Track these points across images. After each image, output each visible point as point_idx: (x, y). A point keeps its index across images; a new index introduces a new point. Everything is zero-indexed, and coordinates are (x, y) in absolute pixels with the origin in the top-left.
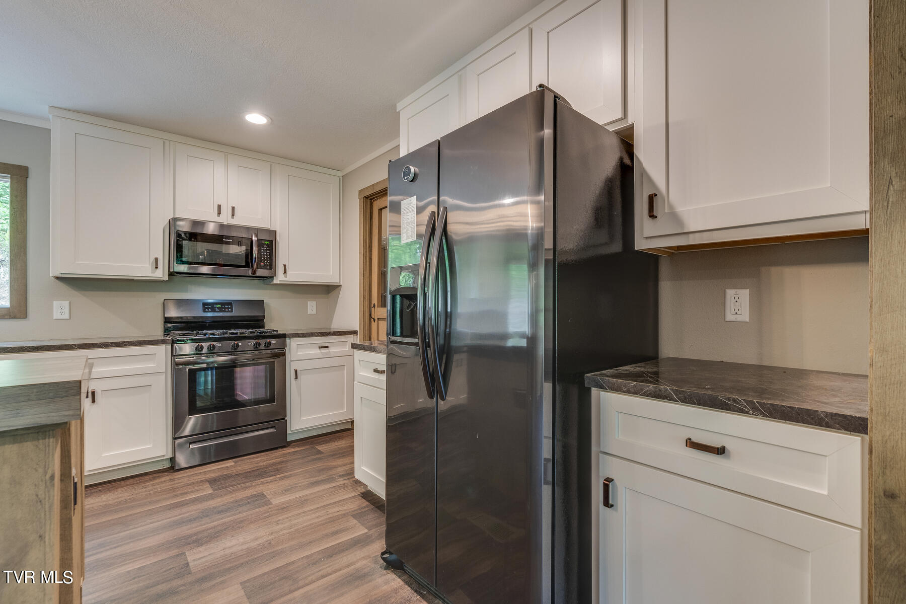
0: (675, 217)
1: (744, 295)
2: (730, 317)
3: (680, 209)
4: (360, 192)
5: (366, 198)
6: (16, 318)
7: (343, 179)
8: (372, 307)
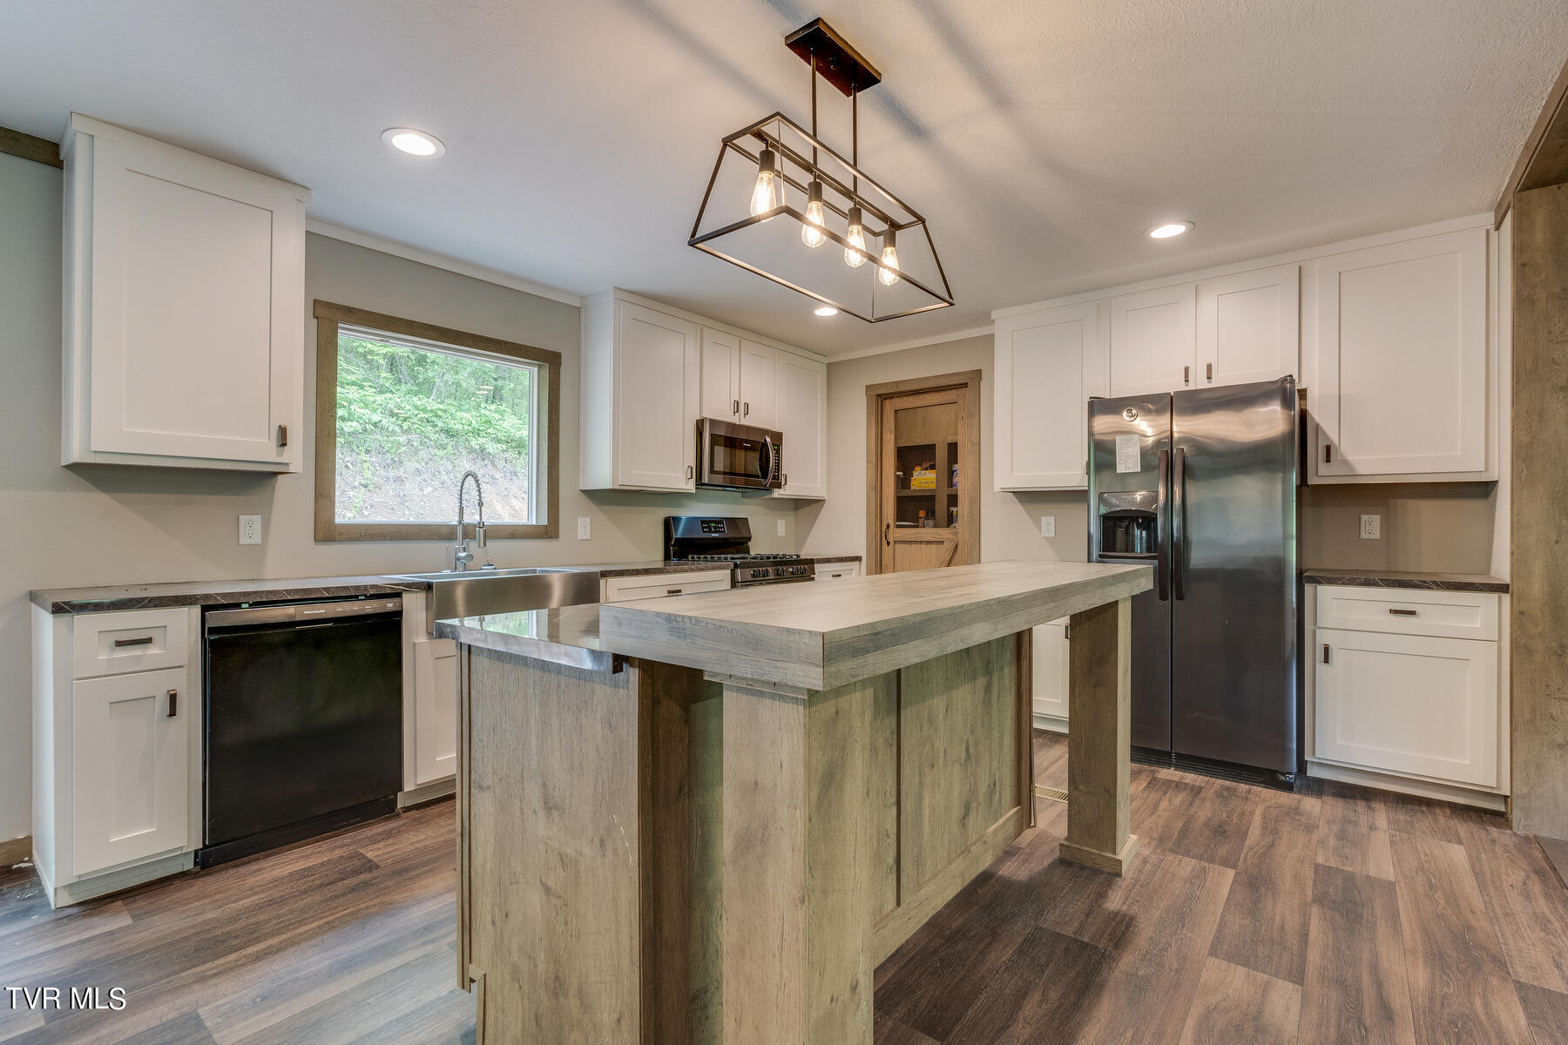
0: (1346, 463)
1: (1376, 519)
2: (1364, 536)
3: (1350, 458)
4: (868, 388)
5: (878, 395)
6: (551, 537)
7: (830, 366)
8: (884, 527)
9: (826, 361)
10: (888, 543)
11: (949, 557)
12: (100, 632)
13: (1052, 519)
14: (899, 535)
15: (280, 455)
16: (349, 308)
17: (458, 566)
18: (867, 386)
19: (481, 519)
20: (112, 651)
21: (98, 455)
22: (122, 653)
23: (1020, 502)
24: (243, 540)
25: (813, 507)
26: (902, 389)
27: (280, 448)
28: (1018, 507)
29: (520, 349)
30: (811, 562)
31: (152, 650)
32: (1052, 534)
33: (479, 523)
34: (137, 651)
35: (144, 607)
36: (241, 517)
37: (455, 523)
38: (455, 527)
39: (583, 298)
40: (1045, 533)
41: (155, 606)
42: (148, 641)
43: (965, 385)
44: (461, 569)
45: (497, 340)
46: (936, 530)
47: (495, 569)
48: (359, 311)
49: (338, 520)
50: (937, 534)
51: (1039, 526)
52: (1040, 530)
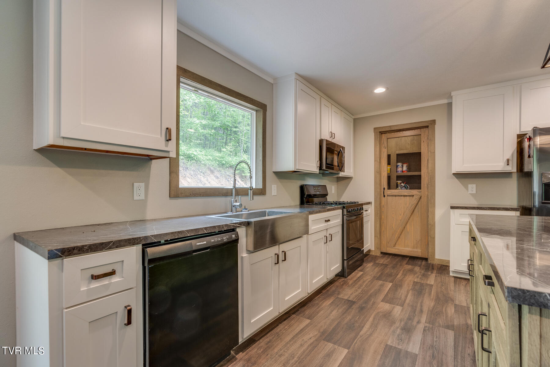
4: (375, 129)
5: (380, 132)
6: (263, 195)
7: (354, 119)
8: (382, 190)
9: (353, 117)
10: (384, 196)
11: (417, 202)
12: (81, 270)
13: (474, 186)
14: (390, 193)
15: (167, 146)
16: (185, 69)
17: (233, 209)
18: (374, 128)
19: (251, 185)
20: (89, 283)
21: (65, 140)
22: (96, 284)
23: (456, 178)
24: (136, 198)
25: (346, 181)
26: (393, 129)
27: (167, 142)
28: (456, 180)
29: (252, 101)
30: (362, 205)
31: (115, 279)
32: (474, 192)
33: (250, 187)
34: (105, 281)
35: (110, 248)
36: (135, 184)
37: (232, 187)
38: (232, 189)
39: (275, 79)
40: (470, 192)
41: (117, 247)
42: (113, 273)
43: (427, 127)
44: (235, 211)
45: (244, 95)
46: (410, 190)
47: (249, 211)
48: (189, 72)
49: (180, 186)
50: (410, 192)
51: (467, 189)
52: (468, 191)
